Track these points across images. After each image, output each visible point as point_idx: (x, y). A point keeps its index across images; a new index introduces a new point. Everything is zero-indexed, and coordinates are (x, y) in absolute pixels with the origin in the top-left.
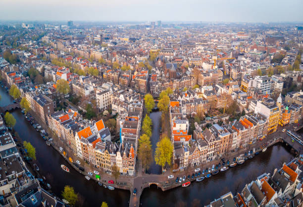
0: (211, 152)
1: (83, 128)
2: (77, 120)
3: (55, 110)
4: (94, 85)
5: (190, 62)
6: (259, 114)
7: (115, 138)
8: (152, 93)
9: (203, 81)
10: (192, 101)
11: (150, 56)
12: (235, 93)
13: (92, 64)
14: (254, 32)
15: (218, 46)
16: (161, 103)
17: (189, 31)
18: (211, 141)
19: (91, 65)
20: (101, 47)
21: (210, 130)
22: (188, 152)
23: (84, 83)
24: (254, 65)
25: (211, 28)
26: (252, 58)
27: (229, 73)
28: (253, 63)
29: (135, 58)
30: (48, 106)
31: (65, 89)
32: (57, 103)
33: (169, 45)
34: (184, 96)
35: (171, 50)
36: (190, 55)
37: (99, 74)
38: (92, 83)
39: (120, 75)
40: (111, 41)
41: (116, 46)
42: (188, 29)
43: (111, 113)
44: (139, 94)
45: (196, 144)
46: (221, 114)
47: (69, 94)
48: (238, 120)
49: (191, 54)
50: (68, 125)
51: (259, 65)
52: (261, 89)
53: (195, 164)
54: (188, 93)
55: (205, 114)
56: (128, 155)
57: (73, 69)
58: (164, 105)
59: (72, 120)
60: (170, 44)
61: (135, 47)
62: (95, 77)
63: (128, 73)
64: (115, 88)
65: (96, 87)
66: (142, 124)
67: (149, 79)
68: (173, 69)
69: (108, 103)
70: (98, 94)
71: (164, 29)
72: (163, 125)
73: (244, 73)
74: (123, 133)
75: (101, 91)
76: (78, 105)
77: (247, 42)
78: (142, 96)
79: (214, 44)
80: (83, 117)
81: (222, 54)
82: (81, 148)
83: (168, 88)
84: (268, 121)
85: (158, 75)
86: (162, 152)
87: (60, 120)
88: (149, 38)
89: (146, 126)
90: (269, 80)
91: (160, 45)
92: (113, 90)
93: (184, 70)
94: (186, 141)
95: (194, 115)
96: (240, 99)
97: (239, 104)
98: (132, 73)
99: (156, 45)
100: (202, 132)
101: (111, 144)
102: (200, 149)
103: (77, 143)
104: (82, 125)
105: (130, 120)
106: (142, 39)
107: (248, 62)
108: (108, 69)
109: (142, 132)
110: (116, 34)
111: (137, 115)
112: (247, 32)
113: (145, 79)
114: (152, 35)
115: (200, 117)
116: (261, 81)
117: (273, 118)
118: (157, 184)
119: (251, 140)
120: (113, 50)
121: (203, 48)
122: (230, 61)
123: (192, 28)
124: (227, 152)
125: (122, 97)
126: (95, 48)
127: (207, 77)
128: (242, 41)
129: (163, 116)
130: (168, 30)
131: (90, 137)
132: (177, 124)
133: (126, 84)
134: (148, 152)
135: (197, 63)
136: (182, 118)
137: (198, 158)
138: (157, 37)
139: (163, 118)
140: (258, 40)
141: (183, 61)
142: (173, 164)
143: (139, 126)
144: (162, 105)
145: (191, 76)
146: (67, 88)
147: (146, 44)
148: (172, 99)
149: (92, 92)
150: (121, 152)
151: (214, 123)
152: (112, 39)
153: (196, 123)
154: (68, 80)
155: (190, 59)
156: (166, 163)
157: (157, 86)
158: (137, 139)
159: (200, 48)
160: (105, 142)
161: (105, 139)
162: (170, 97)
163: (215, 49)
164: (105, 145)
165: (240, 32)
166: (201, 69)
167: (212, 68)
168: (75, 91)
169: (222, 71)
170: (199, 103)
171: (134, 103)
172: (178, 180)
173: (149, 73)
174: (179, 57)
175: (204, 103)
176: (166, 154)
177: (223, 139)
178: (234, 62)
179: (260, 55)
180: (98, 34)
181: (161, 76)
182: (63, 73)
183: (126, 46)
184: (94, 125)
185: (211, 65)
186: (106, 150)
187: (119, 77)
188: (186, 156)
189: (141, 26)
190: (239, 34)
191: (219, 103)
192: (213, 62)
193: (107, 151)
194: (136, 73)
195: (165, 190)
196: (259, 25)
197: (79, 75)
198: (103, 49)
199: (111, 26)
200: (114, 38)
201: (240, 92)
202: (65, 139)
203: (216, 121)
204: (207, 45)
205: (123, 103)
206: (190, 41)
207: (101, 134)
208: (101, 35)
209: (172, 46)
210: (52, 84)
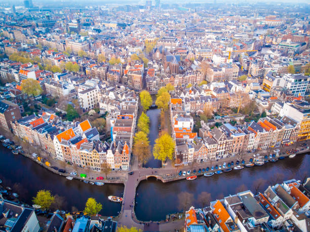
0: (221, 151)
1: (63, 130)
2: (55, 123)
3: (23, 115)
4: (74, 82)
5: (196, 54)
6: (285, 117)
7: (104, 137)
8: (149, 90)
9: (212, 77)
10: (197, 99)
11: (145, 47)
12: (254, 92)
13: (69, 58)
14: (291, 16)
15: (236, 35)
16: (160, 100)
17: (198, 14)
18: (221, 140)
19: (69, 60)
20: (80, 36)
21: (219, 129)
22: (193, 149)
23: (60, 81)
24: (284, 60)
25: (229, 10)
26: (282, 52)
27: (248, 68)
28: (284, 58)
29: (127, 50)
30: (12, 111)
31: (35, 90)
32: (24, 107)
33: (170, 32)
34: (188, 93)
35: (173, 39)
36: (196, 46)
37: (80, 70)
38: (72, 80)
39: (107, 70)
40: (93, 28)
41: (100, 34)
42: (196, 11)
43: (99, 112)
44: (133, 91)
45: (203, 142)
46: (234, 114)
47: (41, 95)
48: (256, 122)
49: (198, 44)
50: (43, 129)
51: (292, 60)
52: (291, 90)
53: (202, 160)
54: (192, 90)
55: (213, 112)
56: (121, 152)
57: (43, 65)
58: (163, 102)
59: (49, 123)
60: (172, 31)
61: (126, 35)
62: (74, 74)
63: (118, 67)
64: (102, 85)
65: (78, 85)
66: (137, 122)
67: (145, 75)
68: (174, 63)
69: (94, 101)
70: (81, 92)
71: (165, 10)
72: (163, 123)
73: (269, 70)
74: (115, 132)
75: (85, 89)
76: (54, 106)
77: (278, 30)
78: (137, 93)
79: (230, 32)
80: (63, 118)
81: (240, 44)
82: (61, 151)
83: (168, 84)
84: (300, 127)
85: (156, 70)
86: (162, 148)
87: (32, 126)
88: (144, 24)
89: (142, 123)
90: (306, 80)
91: (158, 32)
92: (100, 87)
93: (188, 63)
94: (190, 138)
95: (199, 113)
96: (260, 99)
97: (258, 104)
98: (123, 68)
99: (153, 33)
100: (210, 130)
101: (100, 143)
102: (208, 146)
103: (55, 146)
104: (61, 128)
105: (123, 118)
106: (134, 25)
107: (275, 56)
108: (92, 63)
109: (137, 130)
110: (99, 18)
111: (131, 113)
112: (280, 16)
113: (140, 74)
114: (147, 20)
115: (208, 115)
116: (293, 80)
117: (307, 124)
118: (157, 176)
119: (273, 144)
120: (97, 39)
121: (214, 37)
122: (251, 54)
123: (202, 9)
124: (241, 152)
125: (112, 95)
126: (71, 38)
127: (218, 72)
128: (270, 29)
129: (163, 114)
130: (169, 12)
131: (72, 139)
132: (179, 122)
133: (116, 80)
134: (145, 148)
135: (206, 55)
136: (185, 116)
137: (205, 155)
138: (155, 22)
139: (162, 116)
140: (295, 28)
141: (188, 53)
142: (175, 159)
143: (134, 123)
144: (161, 103)
145: (197, 71)
146: (38, 88)
147: (140, 31)
148: (172, 96)
149: (73, 91)
150: (112, 149)
151: (225, 123)
152: (94, 24)
153: (202, 122)
154: (38, 79)
155: (197, 50)
156: (167, 157)
157: (155, 82)
158: (131, 137)
159: (211, 37)
160: (92, 142)
161: (92, 139)
162: (170, 94)
163: (231, 38)
164: (92, 145)
165: (271, 16)
166: (210, 63)
167: (225, 62)
168: (48, 91)
169: (239, 65)
170: (206, 101)
171: (127, 101)
172: (182, 173)
173: (145, 67)
174: (183, 47)
175: (213, 100)
176: (166, 150)
177: (237, 139)
178: (256, 55)
179: (295, 47)
180: (73, 19)
181: (160, 70)
182: (29, 71)
183: (113, 33)
184: (77, 126)
185: (224, 58)
186: (93, 149)
187: (106, 73)
188: (190, 152)
189: (132, 7)
190: (267, 19)
191: (232, 101)
192: (228, 54)
193: (95, 150)
194: (128, 67)
195: (166, 181)
196: (302, 7)
197: (53, 73)
198: (82, 38)
199: (91, 7)
200: (96, 24)
201: (261, 91)
202: (39, 144)
203: (228, 120)
204: (221, 33)
205: (114, 101)
206: (198, 28)
207: (87, 135)
208: (79, 21)
209: (174, 34)
210: (14, 86)
